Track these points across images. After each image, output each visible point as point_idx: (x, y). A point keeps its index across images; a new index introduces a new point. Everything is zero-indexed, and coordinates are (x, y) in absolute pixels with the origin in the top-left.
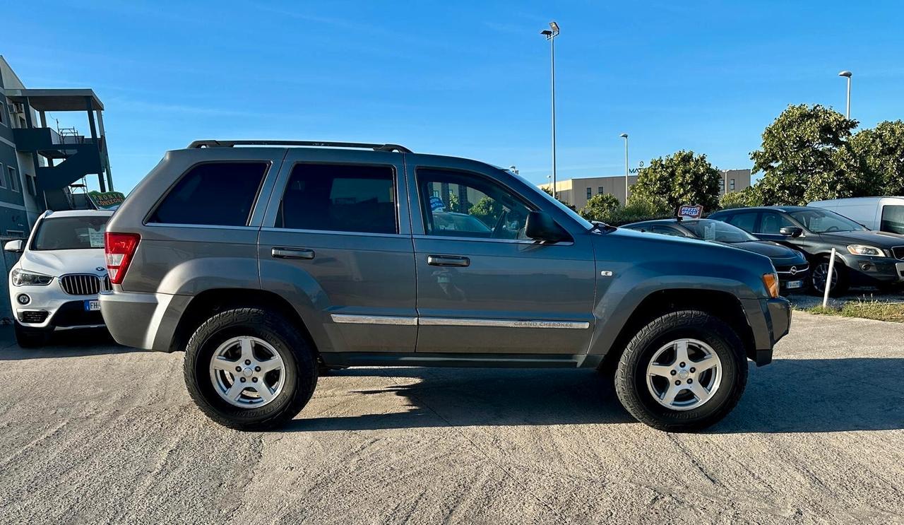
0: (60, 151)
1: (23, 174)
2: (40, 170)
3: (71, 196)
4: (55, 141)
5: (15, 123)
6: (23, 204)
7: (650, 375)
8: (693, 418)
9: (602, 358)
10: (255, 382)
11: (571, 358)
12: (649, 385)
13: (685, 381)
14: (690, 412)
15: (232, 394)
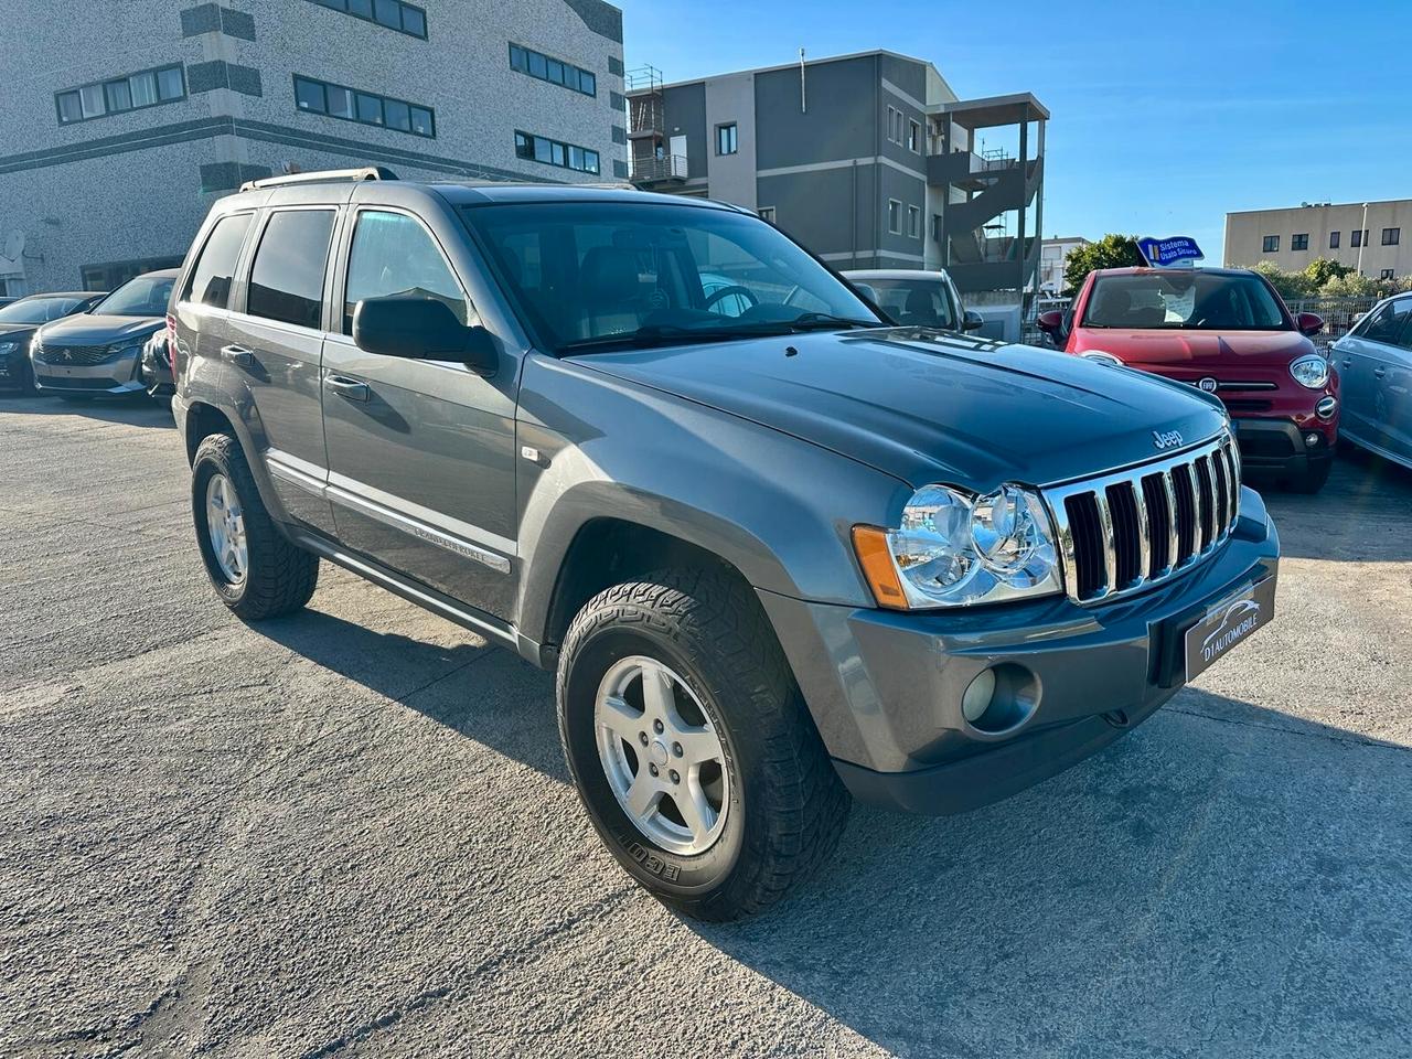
0: (979, 181)
1: (930, 212)
2: (949, 208)
3: (983, 240)
4: (974, 168)
5: (933, 147)
6: (921, 253)
7: (604, 725)
8: (667, 880)
9: (538, 649)
10: (236, 545)
11: (509, 632)
12: (603, 750)
13: (664, 773)
14: (668, 860)
15: (223, 556)
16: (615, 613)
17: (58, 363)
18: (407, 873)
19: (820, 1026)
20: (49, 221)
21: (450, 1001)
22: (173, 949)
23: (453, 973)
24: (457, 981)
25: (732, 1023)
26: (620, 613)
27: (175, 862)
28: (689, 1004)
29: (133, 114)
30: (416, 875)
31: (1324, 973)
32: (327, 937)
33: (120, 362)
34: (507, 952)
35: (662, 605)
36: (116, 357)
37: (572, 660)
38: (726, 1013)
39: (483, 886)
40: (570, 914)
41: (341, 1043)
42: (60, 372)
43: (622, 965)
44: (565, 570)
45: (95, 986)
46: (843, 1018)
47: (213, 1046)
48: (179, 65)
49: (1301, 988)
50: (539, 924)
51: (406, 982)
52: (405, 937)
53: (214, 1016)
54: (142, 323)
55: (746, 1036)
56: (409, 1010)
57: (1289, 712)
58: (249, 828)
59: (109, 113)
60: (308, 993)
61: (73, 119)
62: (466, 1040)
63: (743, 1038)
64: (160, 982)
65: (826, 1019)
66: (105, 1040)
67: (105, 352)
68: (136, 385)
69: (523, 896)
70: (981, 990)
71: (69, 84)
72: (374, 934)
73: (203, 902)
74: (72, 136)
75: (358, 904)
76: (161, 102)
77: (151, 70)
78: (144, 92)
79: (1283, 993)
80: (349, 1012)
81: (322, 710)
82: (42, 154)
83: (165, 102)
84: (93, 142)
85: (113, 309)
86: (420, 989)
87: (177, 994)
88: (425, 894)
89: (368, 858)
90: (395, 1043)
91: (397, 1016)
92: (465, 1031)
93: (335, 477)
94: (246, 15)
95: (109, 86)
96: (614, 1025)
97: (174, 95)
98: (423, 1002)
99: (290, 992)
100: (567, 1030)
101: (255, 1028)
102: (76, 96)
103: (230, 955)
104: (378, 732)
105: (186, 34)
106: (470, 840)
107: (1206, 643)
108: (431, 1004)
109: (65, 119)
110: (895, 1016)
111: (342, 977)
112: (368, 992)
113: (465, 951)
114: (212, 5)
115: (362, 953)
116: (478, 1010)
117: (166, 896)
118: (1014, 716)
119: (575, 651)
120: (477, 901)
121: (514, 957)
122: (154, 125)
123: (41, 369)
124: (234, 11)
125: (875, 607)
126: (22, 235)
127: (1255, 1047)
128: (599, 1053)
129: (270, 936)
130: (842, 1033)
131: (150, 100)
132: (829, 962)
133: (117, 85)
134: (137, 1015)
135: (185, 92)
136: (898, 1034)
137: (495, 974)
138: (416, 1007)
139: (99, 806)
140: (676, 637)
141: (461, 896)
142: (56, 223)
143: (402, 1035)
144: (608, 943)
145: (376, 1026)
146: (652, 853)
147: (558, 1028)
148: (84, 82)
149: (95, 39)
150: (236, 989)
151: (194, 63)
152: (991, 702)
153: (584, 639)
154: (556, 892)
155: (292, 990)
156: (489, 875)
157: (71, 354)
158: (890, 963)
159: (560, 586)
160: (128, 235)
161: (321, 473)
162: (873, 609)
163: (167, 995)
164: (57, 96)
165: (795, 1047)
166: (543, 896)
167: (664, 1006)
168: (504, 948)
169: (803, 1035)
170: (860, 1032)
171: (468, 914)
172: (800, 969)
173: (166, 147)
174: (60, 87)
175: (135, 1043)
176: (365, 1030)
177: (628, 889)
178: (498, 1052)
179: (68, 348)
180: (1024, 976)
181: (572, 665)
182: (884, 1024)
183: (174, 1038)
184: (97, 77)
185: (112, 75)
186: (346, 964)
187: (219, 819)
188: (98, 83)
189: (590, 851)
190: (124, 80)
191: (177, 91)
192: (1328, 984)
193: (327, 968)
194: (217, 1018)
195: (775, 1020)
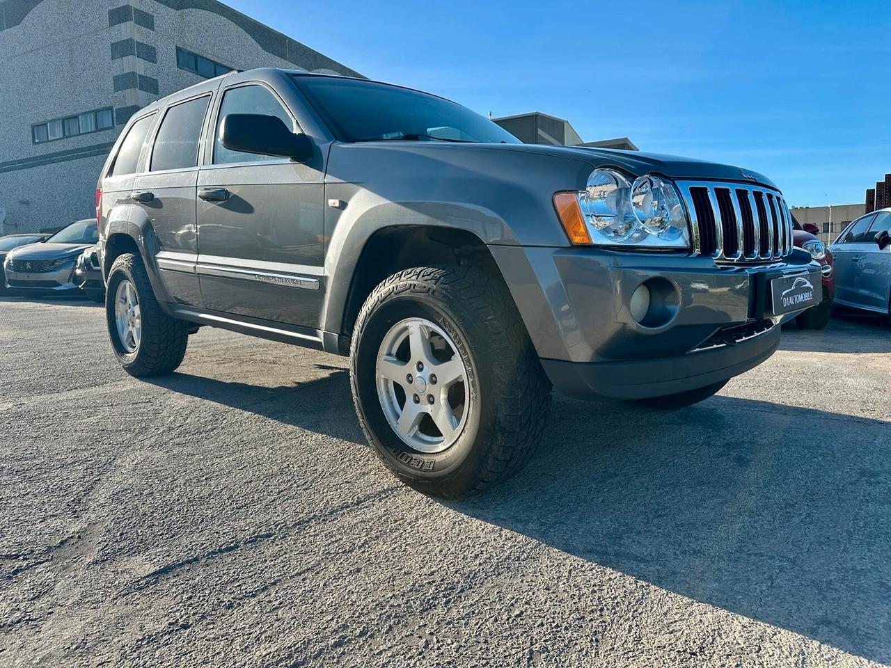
7: (382, 376)
8: (426, 471)
9: (337, 338)
10: (133, 326)
11: (317, 336)
12: (382, 395)
13: (423, 398)
14: (426, 458)
15: (124, 337)
16: (391, 290)
17: (22, 271)
18: (244, 481)
19: (535, 547)
20: (22, 202)
21: (275, 539)
22: (78, 517)
23: (277, 526)
24: (280, 530)
25: (474, 546)
26: (395, 288)
27: (82, 478)
28: (443, 538)
29: (80, 137)
30: (250, 482)
31: (878, 521)
32: (188, 510)
33: (62, 271)
34: (314, 516)
35: (423, 276)
36: (60, 267)
37: (361, 332)
38: (469, 542)
39: (298, 486)
40: (358, 498)
41: (196, 559)
42: (23, 277)
43: (396, 521)
44: (356, 277)
45: (20, 534)
46: (553, 544)
47: (103, 561)
48: (111, 108)
49: (864, 527)
50: (336, 503)
51: (244, 531)
52: (243, 510)
53: (105, 547)
54: (77, 247)
55: (484, 553)
56: (245, 543)
57: (827, 410)
58: (135, 463)
59: (65, 137)
60: (174, 536)
61: (41, 141)
62: (286, 558)
63: (482, 553)
64: (67, 532)
65: (540, 544)
66: (24, 559)
67: (53, 264)
68: (71, 285)
69: (325, 491)
70: (645, 531)
71: (41, 120)
72: (221, 508)
73: (101, 495)
74: (41, 150)
75: (210, 495)
76: (98, 130)
77: (93, 111)
78: (88, 124)
79: (852, 530)
80: (202, 544)
81: (188, 412)
82: (20, 161)
83: (101, 130)
84: (54, 153)
85: (60, 240)
86: (253, 534)
87: (79, 537)
88: (257, 490)
89: (217, 475)
90: (235, 559)
91: (236, 547)
92: (285, 553)
93: (203, 258)
94: (154, 79)
95: (66, 121)
96: (391, 548)
97: (106, 125)
98: (255, 540)
99: (161, 535)
100: (357, 552)
101: (134, 553)
102: (45, 127)
103: (118, 518)
104: (225, 422)
105: (116, 90)
106: (289, 467)
107: (784, 294)
108: (261, 541)
109: (37, 141)
110: (587, 543)
111: (198, 528)
112: (217, 536)
113: (285, 516)
114: (133, 72)
115: (212, 518)
116: (294, 544)
117: (74, 493)
118: (664, 317)
119: (363, 325)
120: (294, 493)
121: (319, 519)
122: (93, 144)
123: (11, 275)
124: (146, 77)
125: (569, 245)
126: (4, 211)
127: (839, 554)
128: (381, 562)
129: (147, 510)
130: (551, 551)
131: (91, 128)
132: (538, 519)
133: (71, 120)
134: (49, 547)
135: (113, 124)
136: (591, 552)
137: (306, 527)
138: (249, 542)
139: (31, 453)
140: (433, 293)
141: (282, 491)
142: (27, 203)
143: (239, 556)
144: (385, 511)
145: (221, 551)
146: (415, 456)
147: (351, 551)
148: (50, 118)
149: (60, 93)
150: (121, 534)
151: (120, 107)
152: (649, 309)
153: (370, 315)
154: (349, 489)
155: (162, 534)
156: (302, 482)
157: (30, 265)
158: (580, 519)
159: (353, 289)
160: (72, 210)
161: (193, 257)
162: (569, 247)
163: (72, 537)
164: (33, 127)
165: (519, 558)
166: (339, 491)
167: (425, 539)
168: (312, 514)
169: (524, 552)
170: (564, 551)
171: (287, 499)
172: (519, 521)
173: (99, 157)
174: (35, 122)
175: (47, 561)
176: (214, 553)
177: (398, 487)
178: (309, 563)
179: (29, 261)
180: (674, 525)
181: (361, 335)
182: (581, 547)
183: (75, 558)
184: (59, 116)
185: (67, 114)
186: (201, 522)
187: (114, 459)
188: (59, 119)
189: (371, 471)
190: (76, 117)
191: (108, 123)
192: (882, 526)
193: (186, 524)
194: (107, 548)
195: (504, 544)
